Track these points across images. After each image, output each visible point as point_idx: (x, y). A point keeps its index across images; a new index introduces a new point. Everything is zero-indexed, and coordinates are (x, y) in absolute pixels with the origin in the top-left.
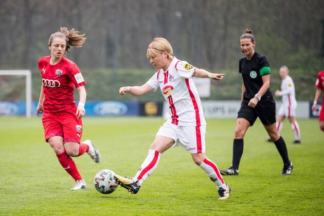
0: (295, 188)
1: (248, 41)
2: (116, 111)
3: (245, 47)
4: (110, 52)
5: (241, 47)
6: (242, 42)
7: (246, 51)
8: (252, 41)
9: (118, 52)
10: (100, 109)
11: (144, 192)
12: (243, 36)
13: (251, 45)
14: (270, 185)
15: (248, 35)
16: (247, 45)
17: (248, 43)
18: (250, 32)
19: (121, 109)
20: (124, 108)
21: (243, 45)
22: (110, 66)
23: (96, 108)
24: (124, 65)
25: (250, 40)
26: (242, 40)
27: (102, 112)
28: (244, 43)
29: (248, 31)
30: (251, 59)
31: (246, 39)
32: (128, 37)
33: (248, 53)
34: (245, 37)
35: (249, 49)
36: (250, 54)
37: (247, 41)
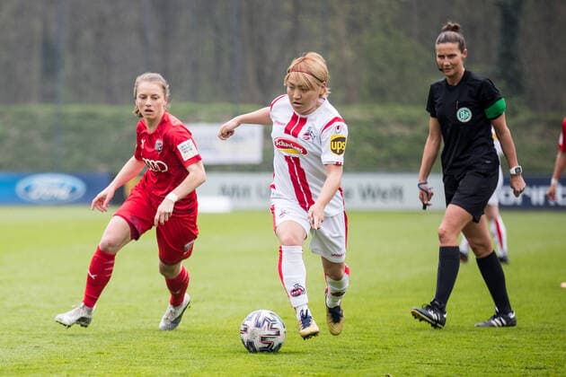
0: (440, 357)
1: (452, 47)
2: (63, 194)
3: (447, 62)
4: (50, 68)
5: (438, 59)
6: (440, 50)
7: (448, 69)
8: (461, 48)
9: (67, 69)
10: (27, 189)
11: (120, 367)
12: (442, 35)
13: (459, 55)
14: (386, 351)
15: (451, 34)
16: (451, 56)
17: (451, 52)
18: (455, 29)
19: (73, 190)
20: (81, 187)
21: (442, 57)
22: (49, 97)
23: (21, 186)
24: (80, 96)
25: (456, 45)
26: (438, 46)
27: (33, 196)
28: (443, 53)
29: (453, 25)
30: (458, 84)
31: (449, 45)
32: (87, 37)
33: (452, 72)
34: (446, 40)
35: (455, 65)
36: (456, 73)
37: (451, 49)
